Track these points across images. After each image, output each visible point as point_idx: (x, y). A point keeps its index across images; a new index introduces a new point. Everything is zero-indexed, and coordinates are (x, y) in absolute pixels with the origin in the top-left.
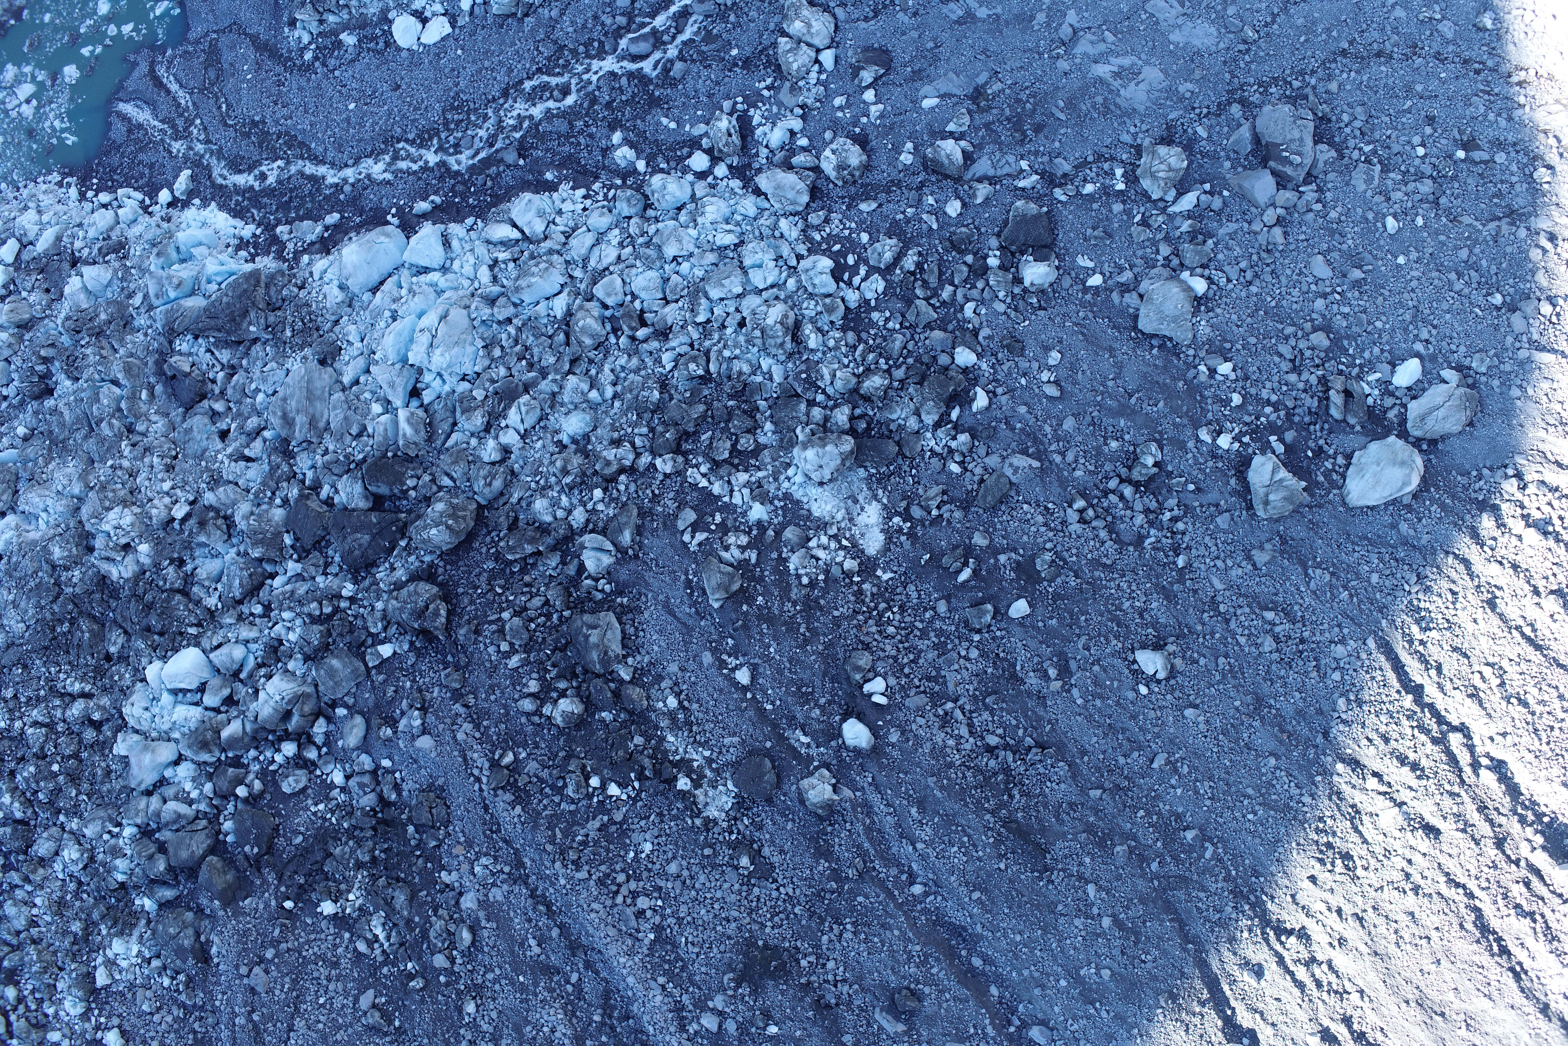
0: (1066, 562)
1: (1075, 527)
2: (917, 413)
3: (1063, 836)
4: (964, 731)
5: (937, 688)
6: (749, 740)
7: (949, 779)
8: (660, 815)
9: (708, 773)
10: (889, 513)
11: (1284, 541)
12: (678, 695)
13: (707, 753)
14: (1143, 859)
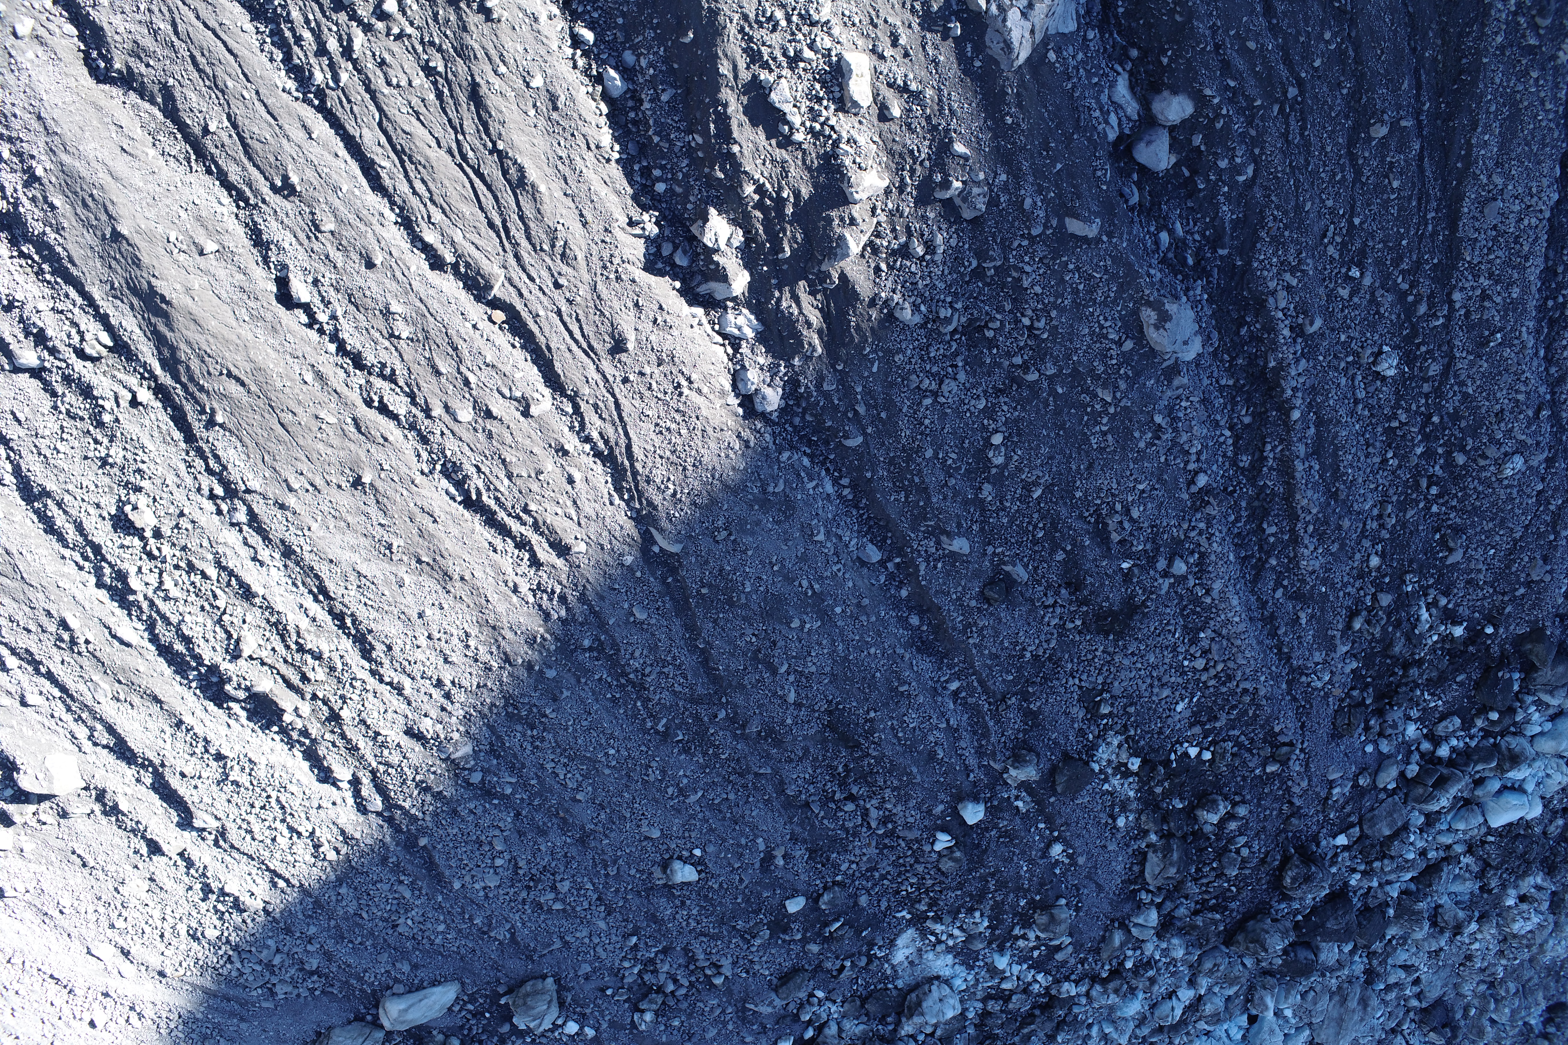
0: (742, 937)
1: (726, 963)
2: (840, 1030)
3: (805, 737)
4: (874, 814)
5: (886, 841)
6: (1067, 801)
7: (900, 780)
8: (1160, 732)
9: (1110, 771)
10: (886, 959)
11: (530, 958)
12: (1115, 827)
13: (1106, 787)
14: (732, 720)
